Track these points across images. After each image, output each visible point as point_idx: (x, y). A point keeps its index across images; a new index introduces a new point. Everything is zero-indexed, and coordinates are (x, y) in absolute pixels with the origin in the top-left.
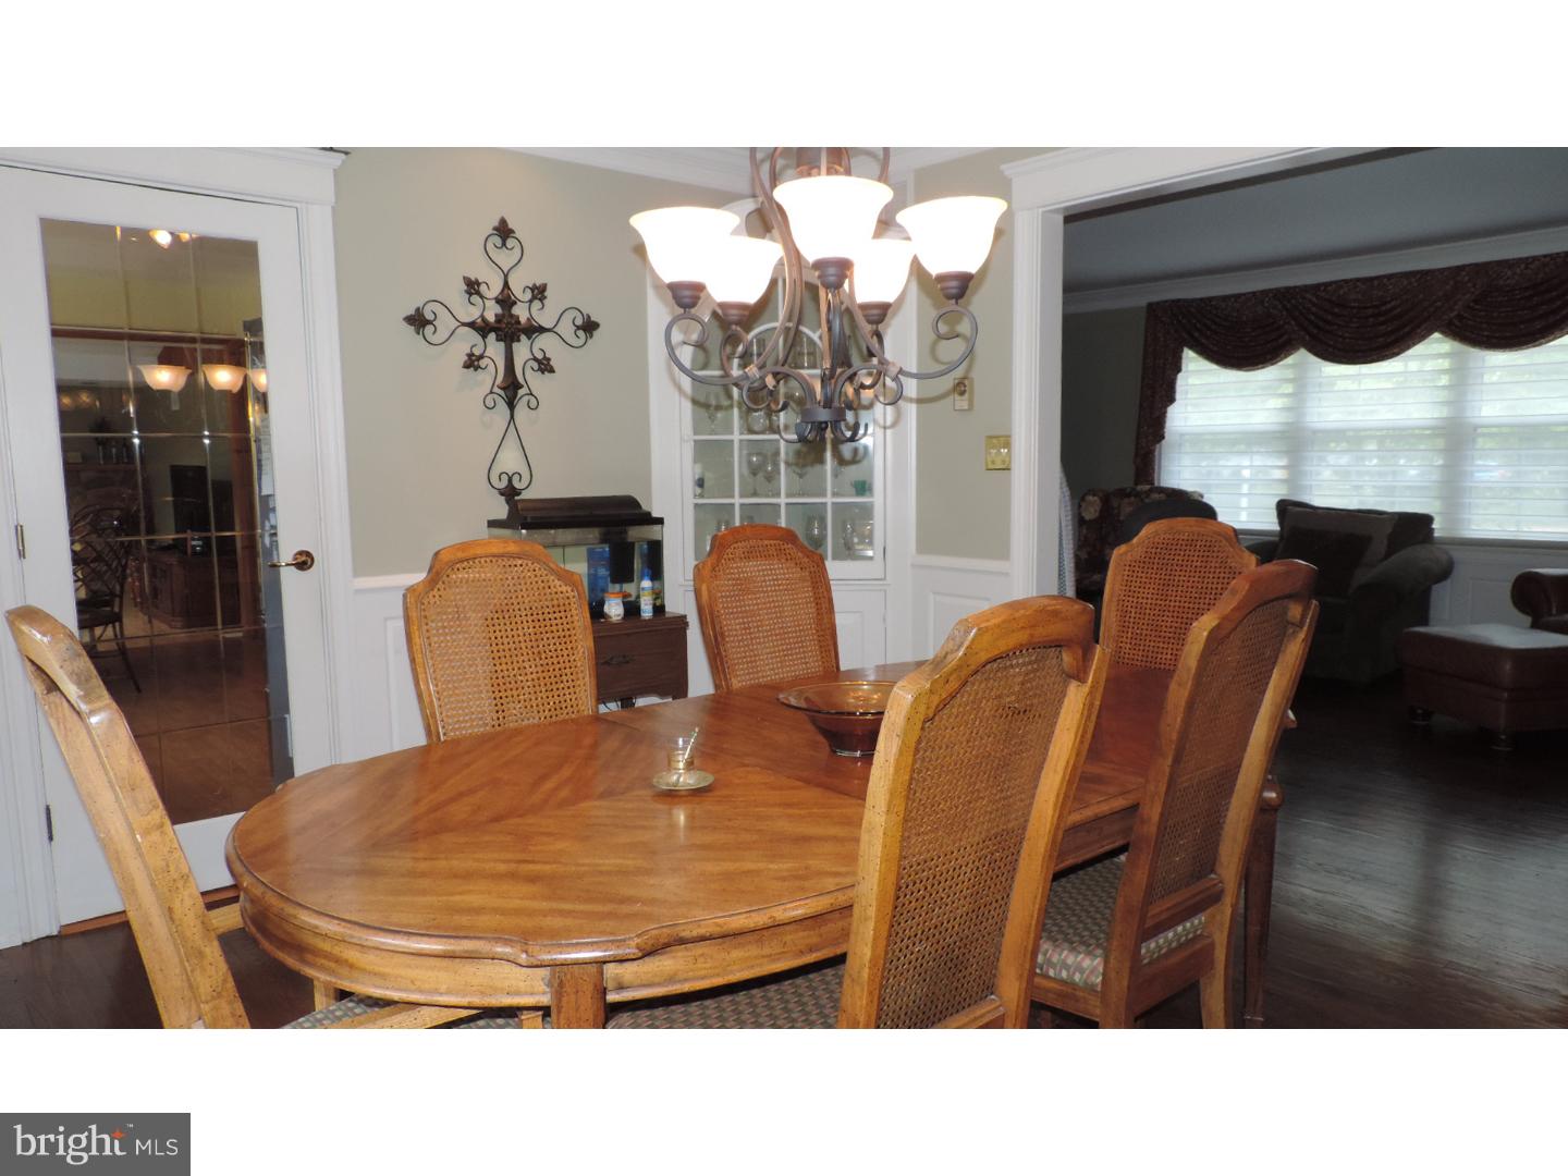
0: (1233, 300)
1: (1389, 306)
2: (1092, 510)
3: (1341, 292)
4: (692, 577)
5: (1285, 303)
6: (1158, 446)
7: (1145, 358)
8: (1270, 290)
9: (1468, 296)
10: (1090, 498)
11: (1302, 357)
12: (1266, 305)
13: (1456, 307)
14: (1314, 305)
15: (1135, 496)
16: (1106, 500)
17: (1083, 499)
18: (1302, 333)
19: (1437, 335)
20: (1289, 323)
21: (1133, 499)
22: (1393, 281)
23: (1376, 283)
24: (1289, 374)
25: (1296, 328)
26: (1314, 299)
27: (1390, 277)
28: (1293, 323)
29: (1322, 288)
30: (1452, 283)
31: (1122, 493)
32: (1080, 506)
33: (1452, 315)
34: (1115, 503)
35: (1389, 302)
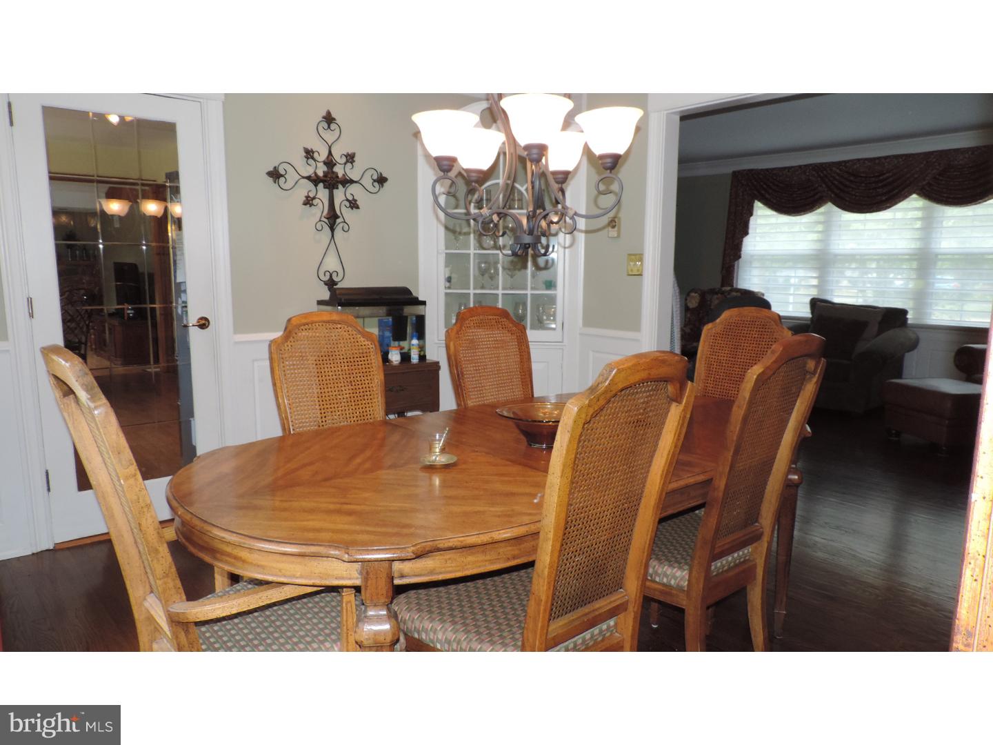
0: (787, 170)
1: (885, 176)
2: (694, 302)
3: (855, 167)
4: (444, 339)
5: (820, 173)
6: (736, 262)
7: (730, 207)
8: (811, 165)
9: (935, 171)
10: (693, 294)
11: (829, 208)
12: (808, 174)
13: (927, 178)
14: (838, 174)
15: (721, 294)
16: (703, 295)
17: (688, 295)
18: (830, 192)
19: (914, 196)
20: (821, 186)
21: (719, 295)
22: (888, 160)
23: (877, 161)
24: (821, 218)
25: (826, 189)
26: (838, 171)
27: (886, 158)
28: (824, 186)
29: (843, 164)
30: (925, 162)
31: (713, 292)
32: (686, 300)
33: (924, 183)
34: (708, 297)
35: (884, 174)
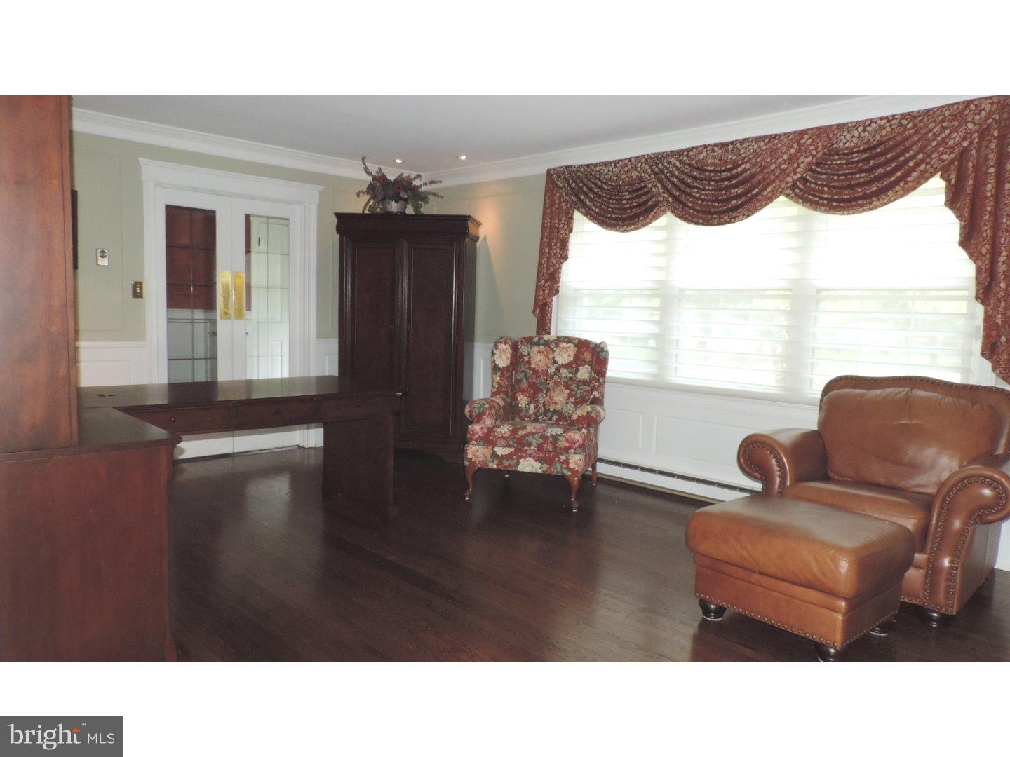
0: (613, 165)
1: (740, 169)
2: (505, 358)
3: (701, 157)
5: (654, 167)
6: (555, 298)
7: (544, 218)
8: (643, 156)
9: (810, 158)
10: (502, 346)
11: (666, 221)
12: (639, 169)
13: (799, 170)
14: (678, 169)
15: (544, 345)
16: (515, 347)
17: (496, 346)
18: (666, 195)
19: (782, 198)
20: (655, 186)
21: (541, 347)
22: (745, 145)
23: (730, 147)
24: (662, 235)
25: (662, 191)
26: (677, 163)
27: (742, 142)
28: (659, 185)
29: (685, 153)
30: (795, 146)
31: (529, 341)
32: (493, 354)
33: (795, 178)
34: (524, 350)
35: (740, 165)
